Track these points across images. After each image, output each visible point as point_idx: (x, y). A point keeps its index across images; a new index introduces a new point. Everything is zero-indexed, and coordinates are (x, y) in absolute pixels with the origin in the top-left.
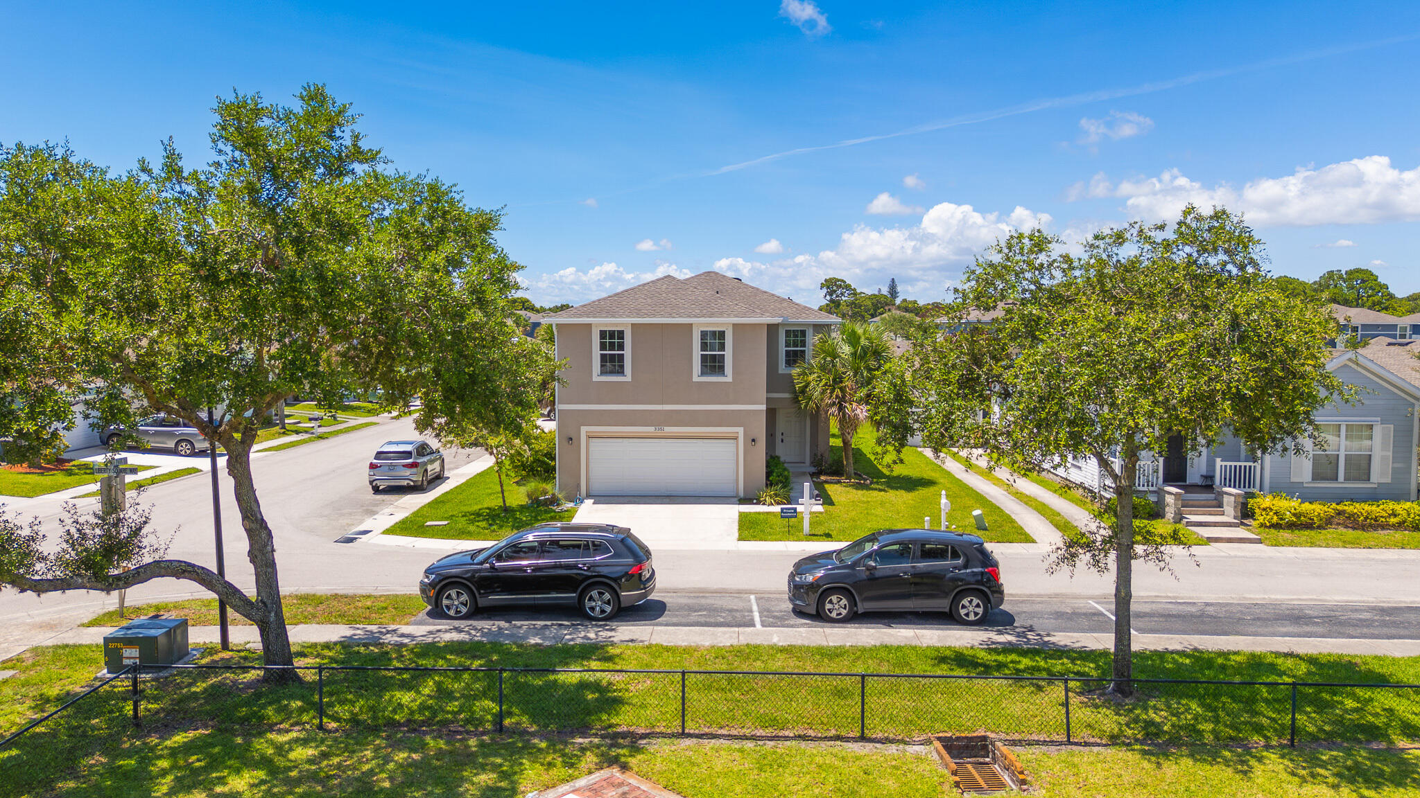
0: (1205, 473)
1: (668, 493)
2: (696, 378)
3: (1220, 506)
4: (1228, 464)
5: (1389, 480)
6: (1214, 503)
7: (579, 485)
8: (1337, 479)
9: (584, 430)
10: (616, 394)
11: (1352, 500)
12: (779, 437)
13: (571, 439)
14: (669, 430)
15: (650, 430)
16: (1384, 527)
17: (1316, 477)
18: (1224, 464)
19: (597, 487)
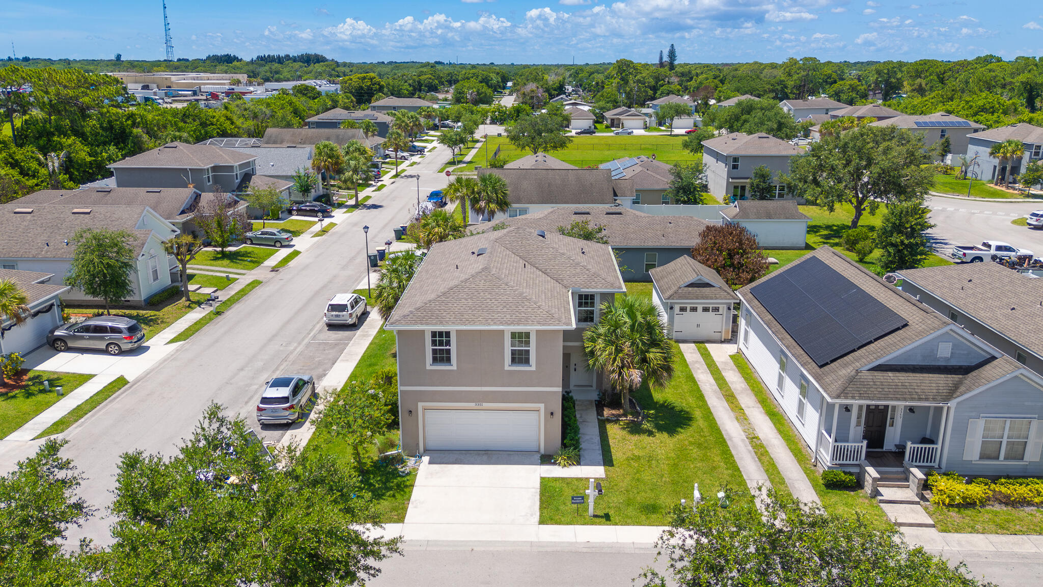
0: (897, 443)
1: (486, 449)
2: (507, 368)
3: (907, 480)
4: (916, 446)
5: (1038, 460)
6: (903, 476)
7: (418, 444)
8: (998, 458)
9: (421, 405)
10: (445, 379)
11: (1008, 477)
12: (572, 367)
13: (411, 411)
14: (486, 405)
15: (472, 405)
16: (1030, 504)
17: (983, 457)
18: (913, 446)
19: (431, 444)
